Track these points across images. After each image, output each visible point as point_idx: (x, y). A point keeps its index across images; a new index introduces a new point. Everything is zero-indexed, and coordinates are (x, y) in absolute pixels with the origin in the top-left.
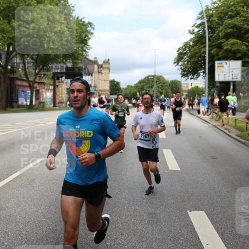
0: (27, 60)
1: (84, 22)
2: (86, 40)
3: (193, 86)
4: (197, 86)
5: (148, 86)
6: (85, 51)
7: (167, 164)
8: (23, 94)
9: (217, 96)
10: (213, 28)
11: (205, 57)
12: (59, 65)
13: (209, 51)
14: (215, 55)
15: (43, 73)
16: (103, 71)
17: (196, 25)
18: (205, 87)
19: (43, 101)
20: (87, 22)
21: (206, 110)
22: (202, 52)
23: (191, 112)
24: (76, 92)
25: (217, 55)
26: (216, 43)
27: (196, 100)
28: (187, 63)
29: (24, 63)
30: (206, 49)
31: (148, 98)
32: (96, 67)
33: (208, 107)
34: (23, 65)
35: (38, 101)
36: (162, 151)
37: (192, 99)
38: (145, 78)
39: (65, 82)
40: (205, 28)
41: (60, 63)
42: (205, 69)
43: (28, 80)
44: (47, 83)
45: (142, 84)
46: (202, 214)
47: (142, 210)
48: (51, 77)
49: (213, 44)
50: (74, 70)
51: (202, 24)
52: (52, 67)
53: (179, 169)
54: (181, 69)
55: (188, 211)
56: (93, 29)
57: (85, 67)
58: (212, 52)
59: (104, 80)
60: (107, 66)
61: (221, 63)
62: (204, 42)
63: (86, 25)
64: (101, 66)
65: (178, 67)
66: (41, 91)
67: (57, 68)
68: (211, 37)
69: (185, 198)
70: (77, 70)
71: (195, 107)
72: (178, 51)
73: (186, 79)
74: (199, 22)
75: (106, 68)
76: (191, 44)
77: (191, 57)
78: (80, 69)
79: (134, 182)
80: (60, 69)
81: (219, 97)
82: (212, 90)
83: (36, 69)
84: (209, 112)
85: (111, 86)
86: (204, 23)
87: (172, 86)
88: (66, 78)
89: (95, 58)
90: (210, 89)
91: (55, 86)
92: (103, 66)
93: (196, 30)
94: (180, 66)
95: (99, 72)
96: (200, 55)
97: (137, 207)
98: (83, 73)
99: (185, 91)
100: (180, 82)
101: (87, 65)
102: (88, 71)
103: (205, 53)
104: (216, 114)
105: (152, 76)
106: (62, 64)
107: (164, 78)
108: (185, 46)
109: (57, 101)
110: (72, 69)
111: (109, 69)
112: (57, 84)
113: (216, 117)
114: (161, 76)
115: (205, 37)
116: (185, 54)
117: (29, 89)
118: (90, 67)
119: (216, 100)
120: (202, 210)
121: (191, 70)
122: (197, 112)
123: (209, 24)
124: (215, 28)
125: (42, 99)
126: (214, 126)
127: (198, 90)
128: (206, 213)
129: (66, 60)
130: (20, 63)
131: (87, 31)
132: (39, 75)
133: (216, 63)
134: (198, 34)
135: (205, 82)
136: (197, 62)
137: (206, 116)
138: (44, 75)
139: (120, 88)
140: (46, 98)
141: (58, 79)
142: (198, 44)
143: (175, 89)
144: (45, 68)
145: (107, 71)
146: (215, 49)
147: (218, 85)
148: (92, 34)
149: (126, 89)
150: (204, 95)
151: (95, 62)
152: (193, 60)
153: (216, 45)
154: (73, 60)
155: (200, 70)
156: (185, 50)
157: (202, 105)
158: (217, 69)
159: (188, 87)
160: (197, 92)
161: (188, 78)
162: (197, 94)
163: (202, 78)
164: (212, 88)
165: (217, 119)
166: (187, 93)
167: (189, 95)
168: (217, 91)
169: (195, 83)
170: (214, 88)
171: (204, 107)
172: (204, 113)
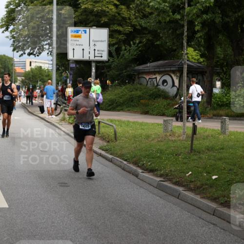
3: (34, 66)
4: (41, 67)
18: (52, 69)
21: (53, 106)
23: (30, 110)
33: (57, 102)
54: (13, 37)
61: (77, 32)
65: (8, 33)
72: (7, 7)
73: (22, 55)
82: (64, 75)
84: (58, 111)
90: (62, 73)
99: (20, 75)
100: (11, 59)
113: (70, 118)
119: (69, 91)
122: (39, 109)
126: (64, 132)
127: (40, 74)
133: (70, 30)
135: (52, 61)
137: (54, 116)
147: (73, 65)
156: (19, 5)
157: (47, 98)
158: (71, 40)
159: (25, 68)
160: (39, 77)
161: (25, 53)
162: (40, 81)
163: (48, 54)
164: (64, 71)
165: (70, 121)
166: (23, 78)
167: (27, 81)
168: (71, 76)
169: (35, 62)
170: (67, 72)
171: (51, 102)
172: (51, 112)
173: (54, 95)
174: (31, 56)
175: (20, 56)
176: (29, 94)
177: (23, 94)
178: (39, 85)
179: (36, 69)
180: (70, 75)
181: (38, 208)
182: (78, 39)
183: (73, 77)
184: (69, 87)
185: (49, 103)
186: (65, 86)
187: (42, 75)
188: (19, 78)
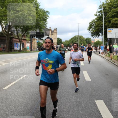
0: (18, 29)
1: (45, 11)
2: (46, 19)
3: (97, 40)
4: (99, 41)
5: (75, 41)
6: (45, 24)
7: (85, 78)
8: (16, 45)
9: (108, 45)
10: (106, 13)
11: (102, 26)
12: (33, 31)
13: (104, 24)
14: (107, 25)
15: (26, 35)
16: (54, 34)
17: (98, 12)
18: (103, 41)
19: (26, 48)
20: (46, 11)
21: (103, 52)
22: (101, 24)
23: (96, 53)
24: (47, 43)
25: (108, 26)
26: (108, 20)
27: (98, 47)
28: (94, 30)
29: (17, 30)
30: (103, 23)
31: (76, 46)
32: (50, 32)
34: (16, 31)
35: (23, 48)
36: (82, 72)
37: (96, 47)
38: (74, 37)
39: (36, 39)
40: (102, 13)
41: (33, 30)
42: (102, 32)
43: (18, 38)
44: (28, 40)
45: (72, 40)
46: (102, 101)
47: (73, 100)
48: (29, 37)
49: (106, 20)
50: (40, 33)
51: (101, 11)
52: (30, 32)
53: (90, 80)
54: (91, 32)
55: (95, 100)
56: (49, 14)
57: (45, 32)
58: (106, 24)
59: (55, 38)
60: (56, 31)
62: (102, 19)
63: (45, 12)
64: (53, 31)
65: (90, 31)
66: (25, 43)
67: (32, 32)
68: (105, 17)
69: (94, 94)
70: (42, 33)
71: (98, 50)
72: (89, 24)
73: (94, 37)
74: (99, 10)
75: (55, 32)
76: (96, 20)
77: (96, 27)
78: (43, 33)
79: (69, 87)
80: (34, 33)
81: (109, 46)
82: (106, 42)
83: (22, 33)
84: (105, 53)
85: (57, 41)
86: (102, 10)
87: (87, 41)
88: (36, 37)
89: (50, 28)
90: (105, 42)
91: (31, 41)
92: (54, 31)
93: (98, 14)
94: (91, 31)
95: (52, 34)
96: (100, 26)
97: (71, 98)
98: (44, 35)
99: (93, 43)
100: (90, 39)
101: (46, 31)
102: (47, 34)
103: (102, 25)
104: (108, 54)
105: (77, 36)
106: (35, 31)
107: (83, 37)
108: (93, 21)
109: (32, 48)
110: (39, 33)
111: (57, 33)
112: (32, 40)
113: (108, 55)
114: (81, 36)
115: (103, 17)
116: (93, 25)
117: (19, 43)
118: (47, 32)
119: (108, 47)
120: (102, 100)
121: (96, 33)
122: (99, 53)
123: (104, 11)
124: (107, 13)
125: (25, 47)
126: (107, 59)
127: (99, 42)
128: (103, 101)
129: (36, 29)
130: (15, 30)
131: (46, 15)
132: (24, 36)
133: (108, 29)
134: (99, 16)
135: (103, 39)
136: (98, 29)
137: (103, 55)
138: (26, 36)
139: (62, 42)
140: (27, 47)
141: (33, 38)
142: (99, 20)
143: (88, 42)
144: (27, 32)
145: (56, 34)
146: (107, 23)
147: (109, 40)
148: (49, 16)
149: (65, 42)
150: (102, 45)
151: (50, 30)
152: (96, 28)
153: (107, 21)
154: (40, 29)
155: (100, 33)
156: (93, 23)
157: (101, 49)
158: (108, 32)
159: (94, 41)
162: (99, 44)
164: (106, 41)
165: (108, 56)
167: (95, 45)
168: (108, 43)
173: (103, 49)
182: (110, 32)
188: (93, 44)
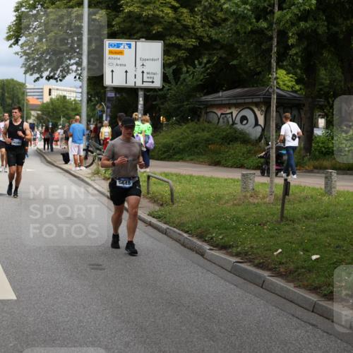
3: (54, 94)
4: (65, 97)
18: (81, 100)
21: (82, 153)
23: (49, 159)
25: (109, 25)
33: (88, 147)
37: (50, 126)
61: (118, 46)
65: (18, 48)
73: (38, 79)
82: (98, 108)
84: (90, 160)
90: (95, 105)
99: (34, 108)
100: (22, 85)
113: (106, 171)
119: (106, 131)
122: (61, 157)
126: (98, 191)
127: (64, 107)
133: (107, 43)
135: (81, 88)
137: (83, 168)
143: (9, 101)
147: (111, 94)
150: (78, 117)
157: (74, 141)
158: (109, 58)
159: (42, 99)
160: (63, 111)
161: (42, 77)
162: (64, 116)
163: (75, 77)
164: (98, 102)
165: (107, 175)
166: (39, 112)
167: (45, 117)
168: (109, 110)
169: (57, 89)
170: (103, 103)
171: (79, 147)
172: (79, 161)
173: (84, 137)
174: (51, 80)
175: (35, 81)
176: (47, 136)
177: (38, 135)
178: (61, 122)
179: (58, 99)
180: (107, 108)
181: (60, 300)
182: (118, 56)
183: (111, 111)
184: (106, 126)
185: (77, 149)
186: (99, 125)
187: (67, 109)
188: (33, 113)
